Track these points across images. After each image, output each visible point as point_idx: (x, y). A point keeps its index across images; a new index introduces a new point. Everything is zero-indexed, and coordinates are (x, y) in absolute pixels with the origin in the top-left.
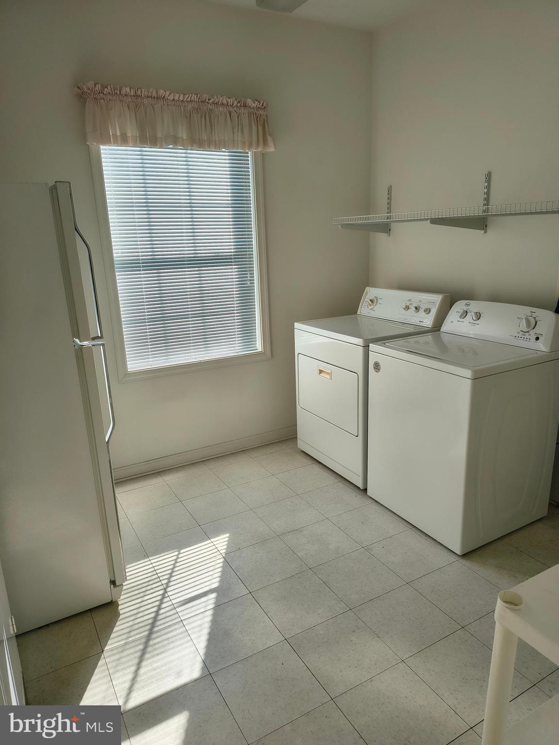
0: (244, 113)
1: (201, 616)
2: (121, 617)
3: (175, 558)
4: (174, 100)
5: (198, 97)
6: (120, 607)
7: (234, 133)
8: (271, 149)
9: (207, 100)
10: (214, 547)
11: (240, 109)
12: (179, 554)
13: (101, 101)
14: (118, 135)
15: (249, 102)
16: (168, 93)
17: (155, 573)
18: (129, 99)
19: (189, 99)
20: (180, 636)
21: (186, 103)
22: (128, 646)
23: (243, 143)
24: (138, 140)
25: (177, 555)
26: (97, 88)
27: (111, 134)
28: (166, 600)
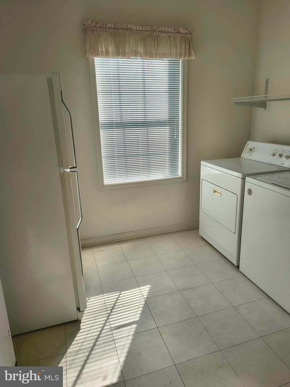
0: (178, 37)
1: (125, 339)
2: (81, 331)
3: (117, 297)
4: (136, 30)
5: (151, 28)
6: (81, 324)
7: (171, 48)
8: (193, 58)
9: (156, 30)
10: (141, 293)
11: (175, 34)
12: (120, 294)
13: (95, 31)
14: (104, 51)
15: (181, 30)
16: (133, 26)
17: (105, 305)
18: (111, 30)
19: (145, 30)
20: (111, 350)
21: (143, 32)
22: (80, 352)
23: (177, 55)
24: (115, 54)
25: (119, 295)
26: (93, 24)
27: (100, 51)
28: (107, 324)
